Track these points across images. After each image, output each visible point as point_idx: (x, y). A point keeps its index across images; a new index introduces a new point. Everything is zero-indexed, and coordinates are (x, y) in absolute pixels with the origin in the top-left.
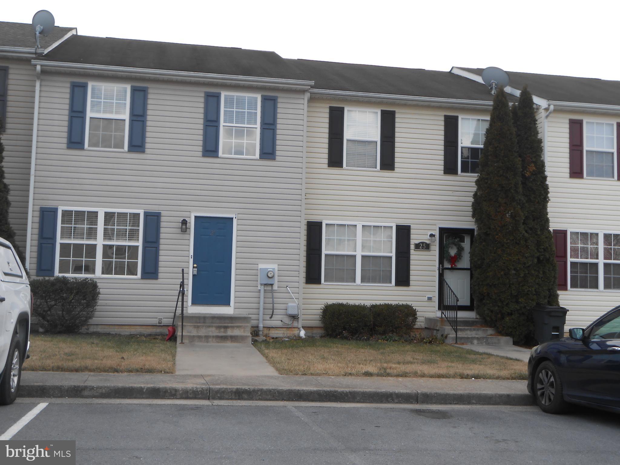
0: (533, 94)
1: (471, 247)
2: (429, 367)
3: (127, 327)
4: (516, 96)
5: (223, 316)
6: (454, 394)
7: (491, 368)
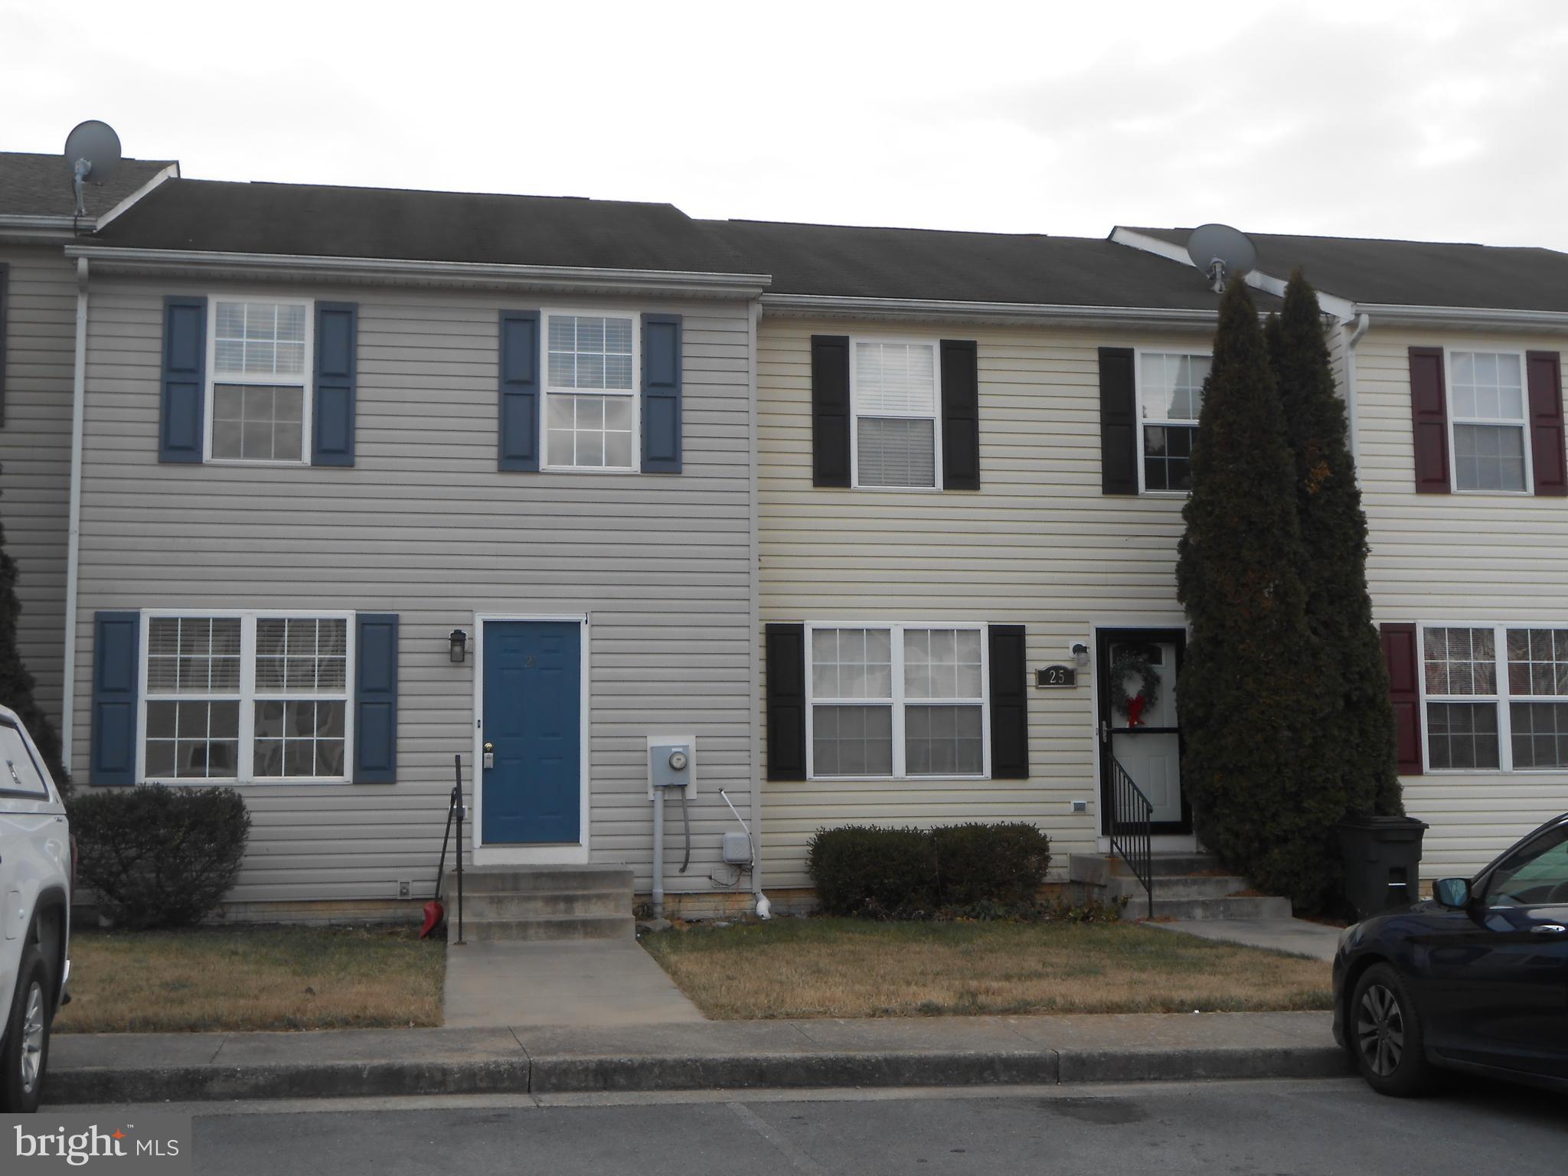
0: (1316, 289)
1: (1178, 676)
2: (1085, 985)
3: (320, 906)
4: (1277, 296)
5: (563, 870)
6: (1151, 1056)
7: (1241, 982)
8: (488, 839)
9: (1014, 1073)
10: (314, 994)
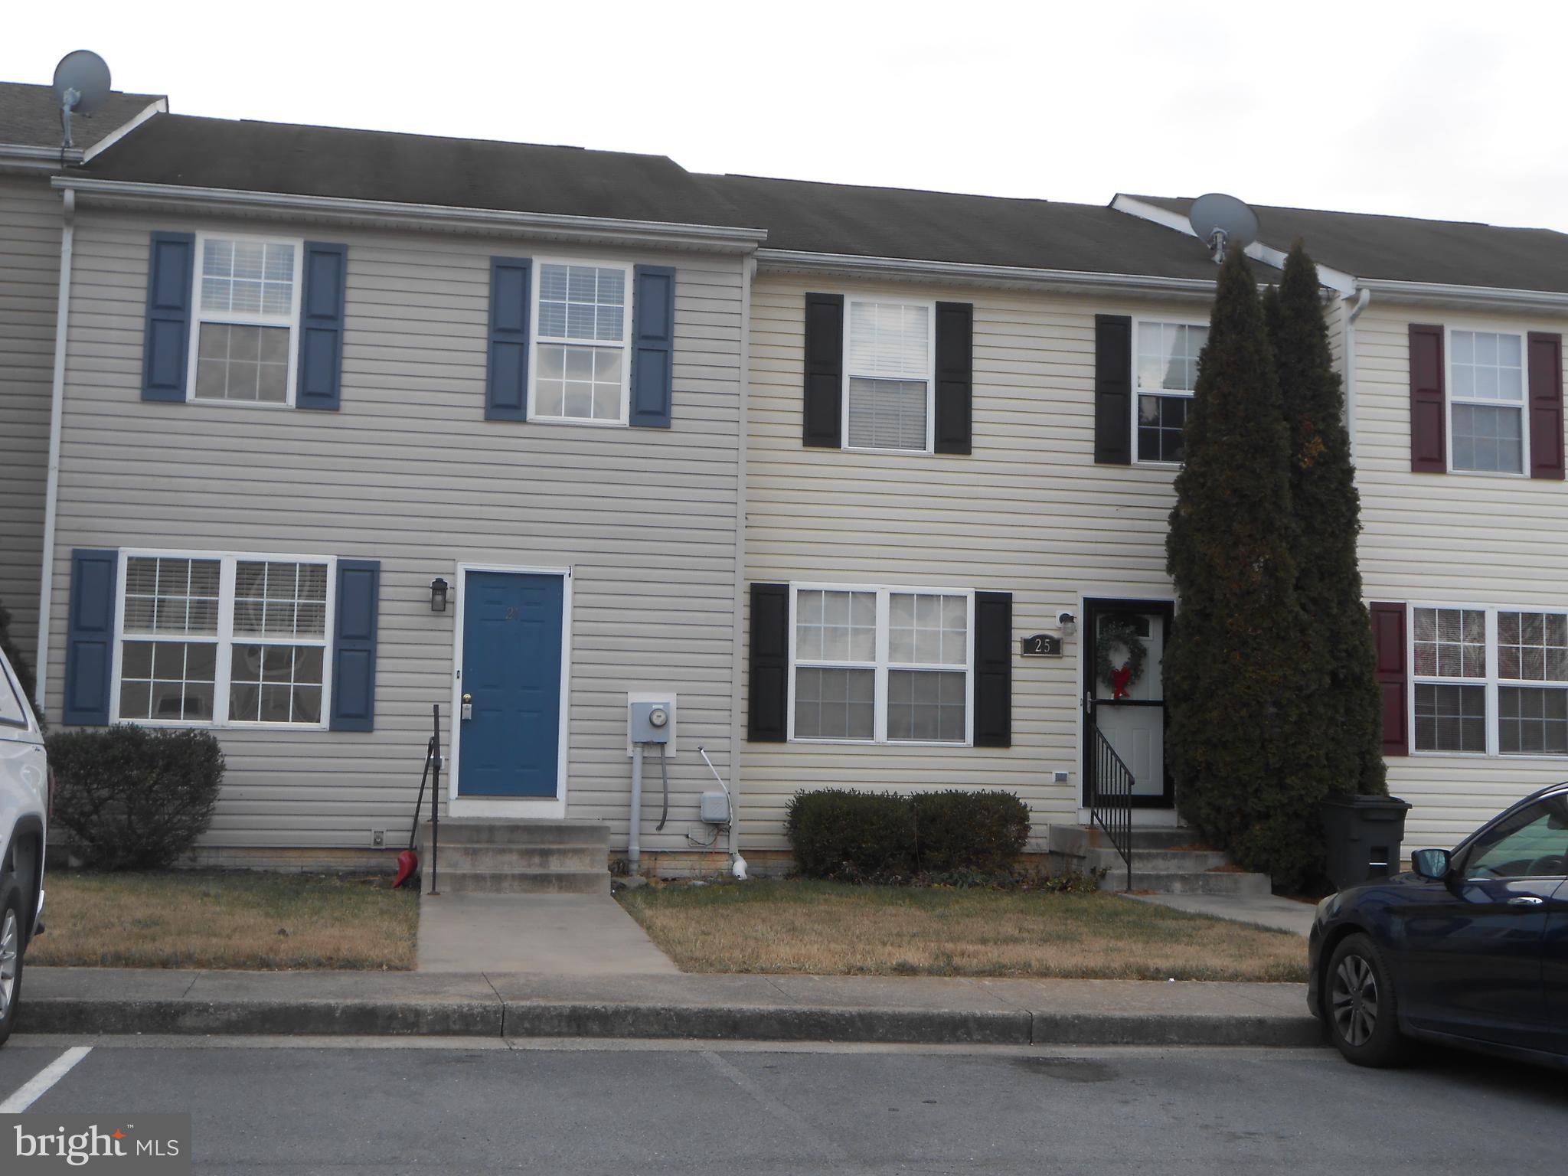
0: (1318, 262)
1: (1165, 648)
2: (1061, 951)
3: (291, 854)
4: (1277, 268)
5: (540, 824)
6: (1125, 1020)
7: (1217, 953)
8: (465, 791)
9: (988, 1032)
10: (287, 935)
